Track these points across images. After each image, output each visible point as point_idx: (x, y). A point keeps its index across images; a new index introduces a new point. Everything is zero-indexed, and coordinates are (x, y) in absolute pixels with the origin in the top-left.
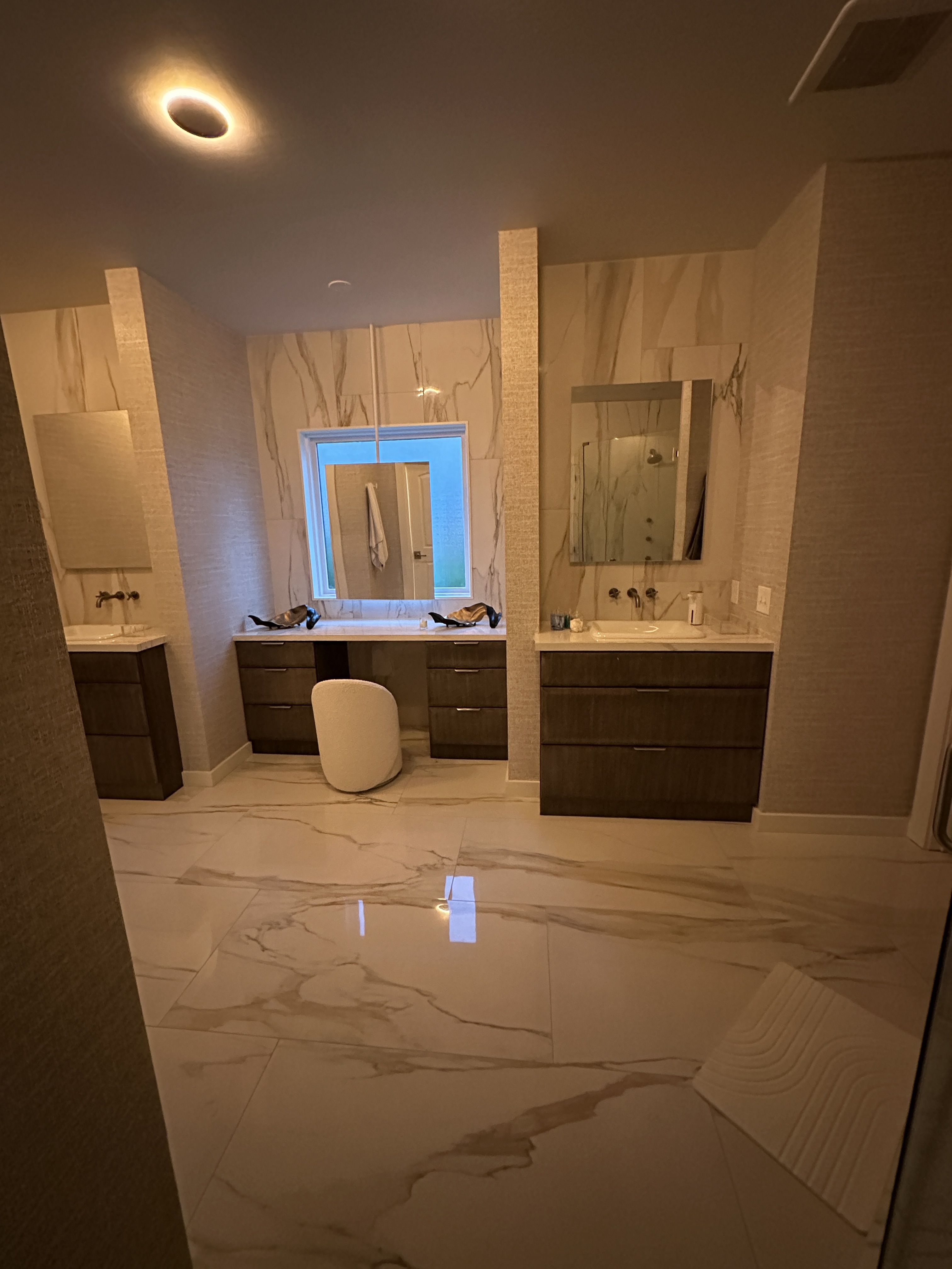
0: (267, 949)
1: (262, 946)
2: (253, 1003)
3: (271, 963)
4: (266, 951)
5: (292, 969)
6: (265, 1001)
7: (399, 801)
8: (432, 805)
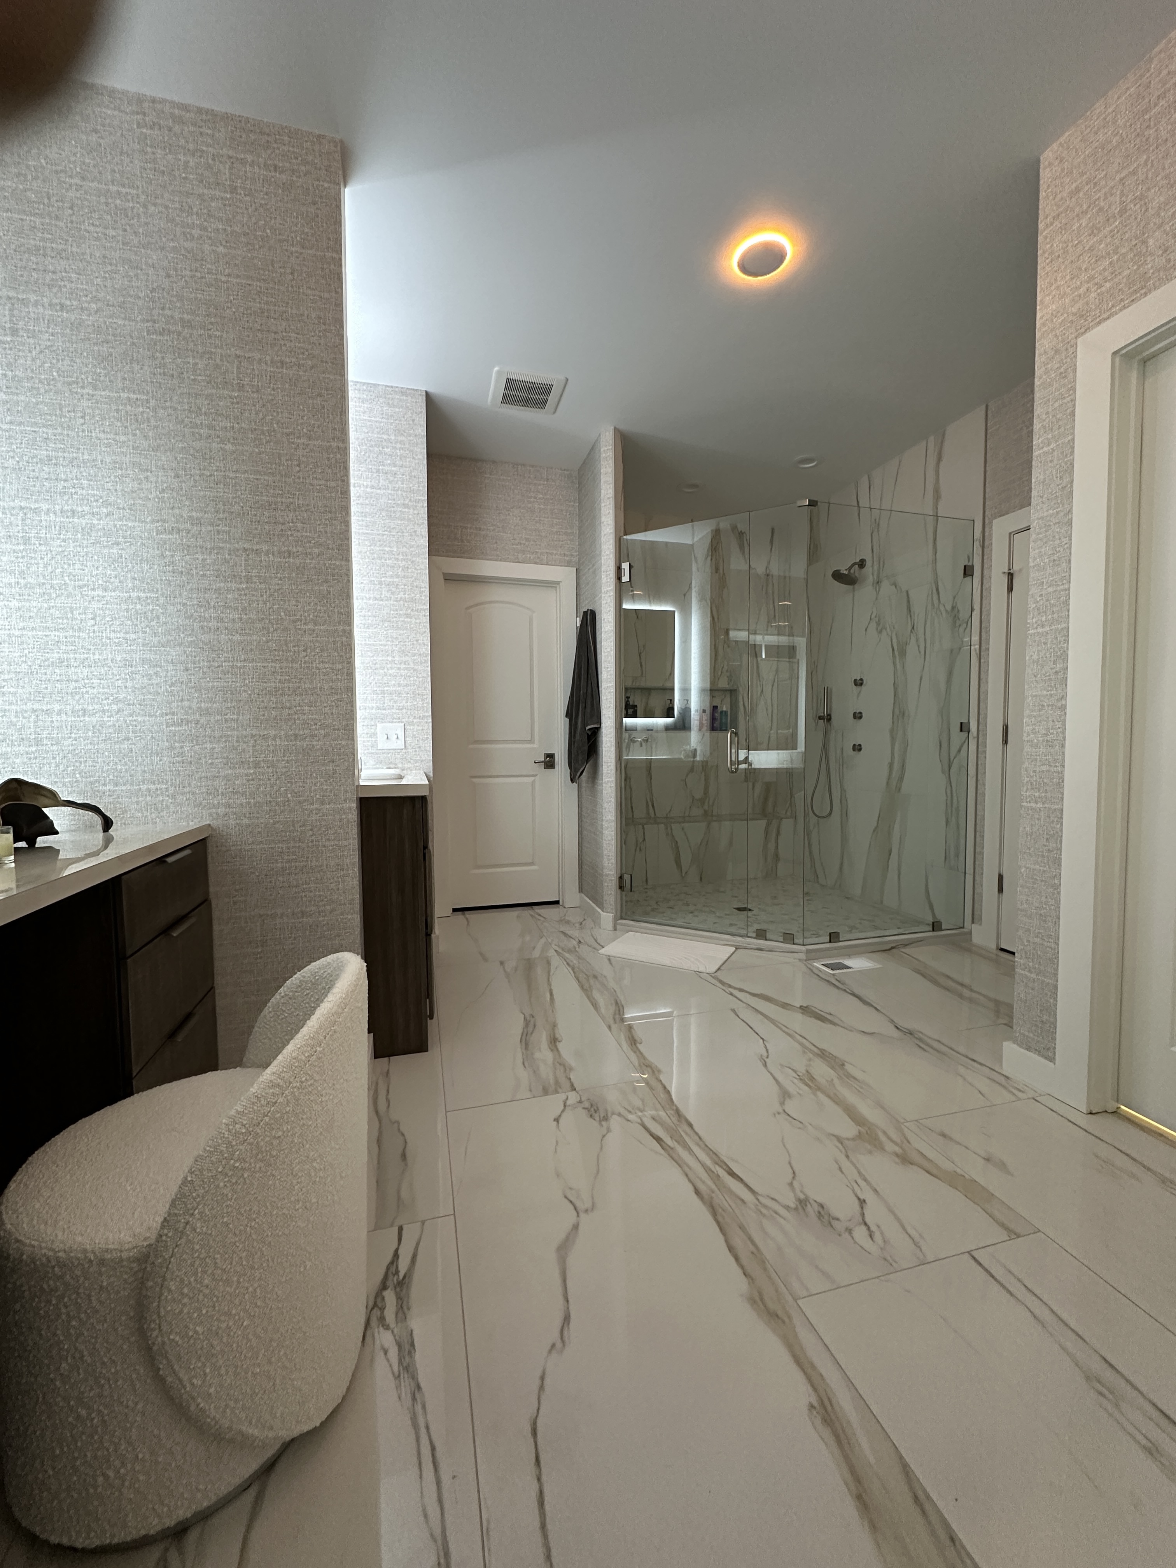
0: (859, 1199)
1: (862, 1207)
2: (912, 1164)
3: (866, 1180)
4: (862, 1197)
6: (897, 1155)
7: (392, 1225)
8: (406, 1165)
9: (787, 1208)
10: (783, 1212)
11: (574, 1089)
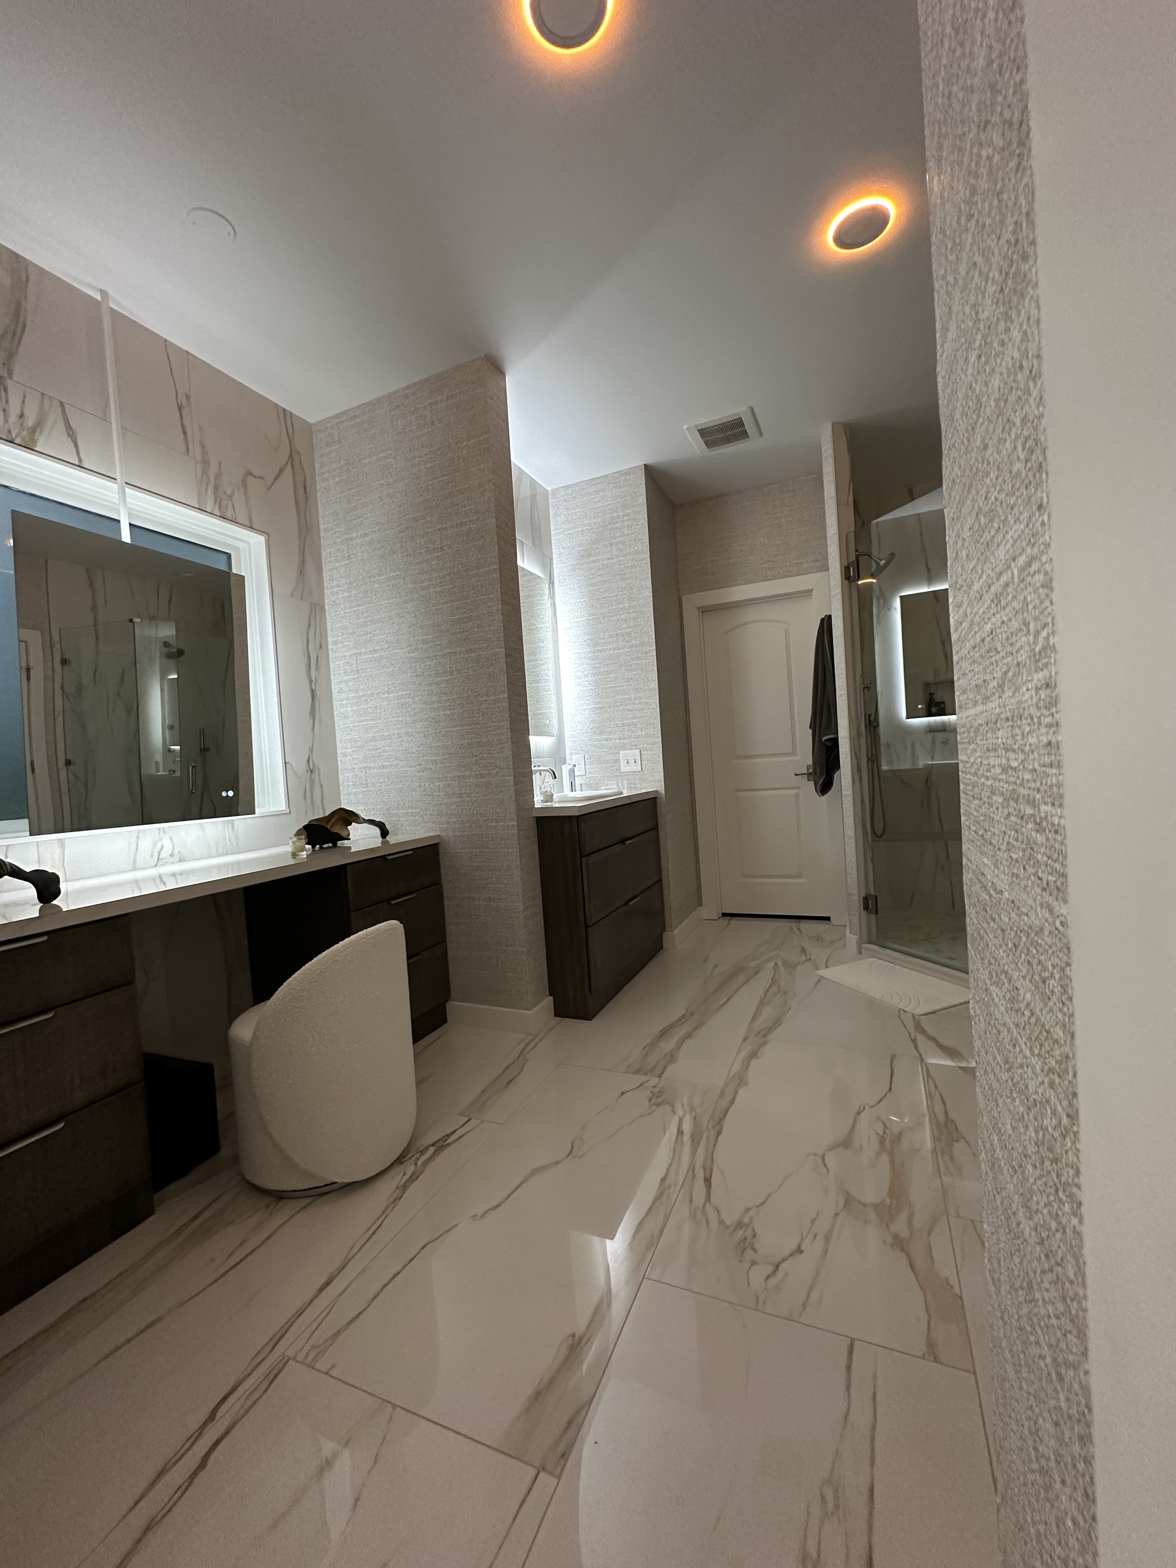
0: (799, 1247)
1: (792, 1254)
2: (903, 1250)
3: (827, 1239)
4: (803, 1248)
5: (836, 1215)
6: (896, 1237)
7: (467, 1116)
8: (507, 1087)
9: (721, 1222)
10: (714, 1224)
11: (660, 1076)
